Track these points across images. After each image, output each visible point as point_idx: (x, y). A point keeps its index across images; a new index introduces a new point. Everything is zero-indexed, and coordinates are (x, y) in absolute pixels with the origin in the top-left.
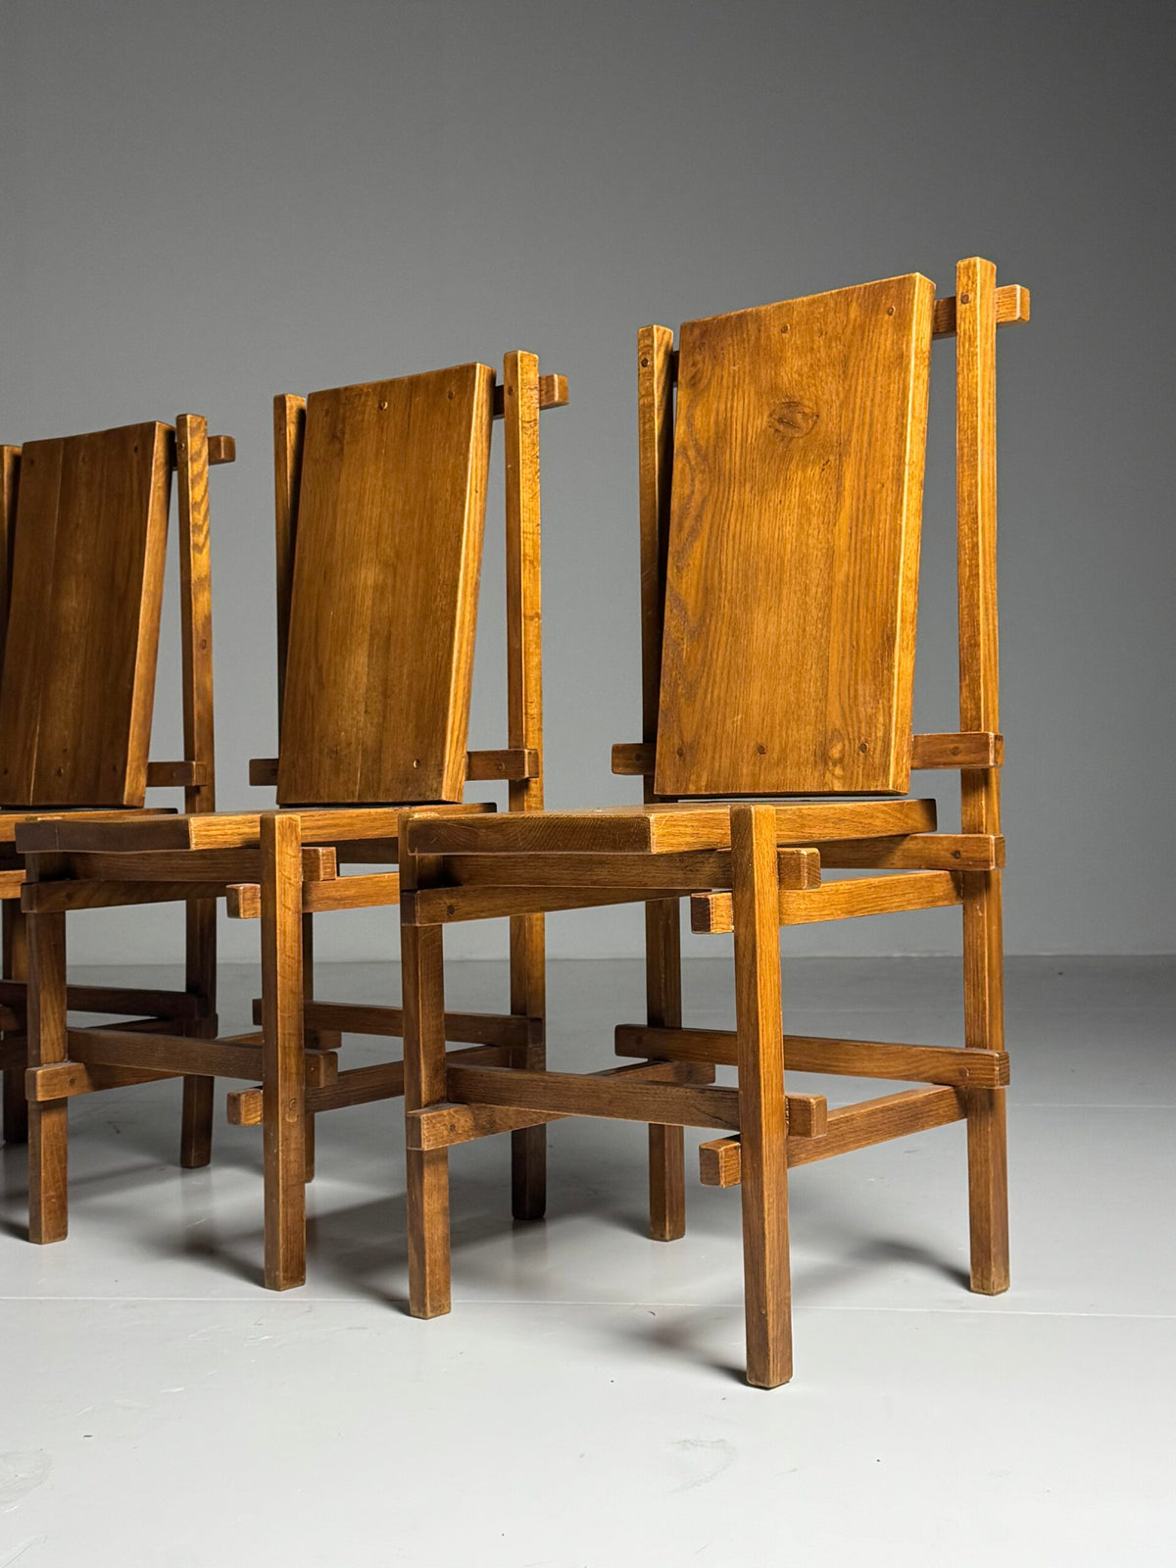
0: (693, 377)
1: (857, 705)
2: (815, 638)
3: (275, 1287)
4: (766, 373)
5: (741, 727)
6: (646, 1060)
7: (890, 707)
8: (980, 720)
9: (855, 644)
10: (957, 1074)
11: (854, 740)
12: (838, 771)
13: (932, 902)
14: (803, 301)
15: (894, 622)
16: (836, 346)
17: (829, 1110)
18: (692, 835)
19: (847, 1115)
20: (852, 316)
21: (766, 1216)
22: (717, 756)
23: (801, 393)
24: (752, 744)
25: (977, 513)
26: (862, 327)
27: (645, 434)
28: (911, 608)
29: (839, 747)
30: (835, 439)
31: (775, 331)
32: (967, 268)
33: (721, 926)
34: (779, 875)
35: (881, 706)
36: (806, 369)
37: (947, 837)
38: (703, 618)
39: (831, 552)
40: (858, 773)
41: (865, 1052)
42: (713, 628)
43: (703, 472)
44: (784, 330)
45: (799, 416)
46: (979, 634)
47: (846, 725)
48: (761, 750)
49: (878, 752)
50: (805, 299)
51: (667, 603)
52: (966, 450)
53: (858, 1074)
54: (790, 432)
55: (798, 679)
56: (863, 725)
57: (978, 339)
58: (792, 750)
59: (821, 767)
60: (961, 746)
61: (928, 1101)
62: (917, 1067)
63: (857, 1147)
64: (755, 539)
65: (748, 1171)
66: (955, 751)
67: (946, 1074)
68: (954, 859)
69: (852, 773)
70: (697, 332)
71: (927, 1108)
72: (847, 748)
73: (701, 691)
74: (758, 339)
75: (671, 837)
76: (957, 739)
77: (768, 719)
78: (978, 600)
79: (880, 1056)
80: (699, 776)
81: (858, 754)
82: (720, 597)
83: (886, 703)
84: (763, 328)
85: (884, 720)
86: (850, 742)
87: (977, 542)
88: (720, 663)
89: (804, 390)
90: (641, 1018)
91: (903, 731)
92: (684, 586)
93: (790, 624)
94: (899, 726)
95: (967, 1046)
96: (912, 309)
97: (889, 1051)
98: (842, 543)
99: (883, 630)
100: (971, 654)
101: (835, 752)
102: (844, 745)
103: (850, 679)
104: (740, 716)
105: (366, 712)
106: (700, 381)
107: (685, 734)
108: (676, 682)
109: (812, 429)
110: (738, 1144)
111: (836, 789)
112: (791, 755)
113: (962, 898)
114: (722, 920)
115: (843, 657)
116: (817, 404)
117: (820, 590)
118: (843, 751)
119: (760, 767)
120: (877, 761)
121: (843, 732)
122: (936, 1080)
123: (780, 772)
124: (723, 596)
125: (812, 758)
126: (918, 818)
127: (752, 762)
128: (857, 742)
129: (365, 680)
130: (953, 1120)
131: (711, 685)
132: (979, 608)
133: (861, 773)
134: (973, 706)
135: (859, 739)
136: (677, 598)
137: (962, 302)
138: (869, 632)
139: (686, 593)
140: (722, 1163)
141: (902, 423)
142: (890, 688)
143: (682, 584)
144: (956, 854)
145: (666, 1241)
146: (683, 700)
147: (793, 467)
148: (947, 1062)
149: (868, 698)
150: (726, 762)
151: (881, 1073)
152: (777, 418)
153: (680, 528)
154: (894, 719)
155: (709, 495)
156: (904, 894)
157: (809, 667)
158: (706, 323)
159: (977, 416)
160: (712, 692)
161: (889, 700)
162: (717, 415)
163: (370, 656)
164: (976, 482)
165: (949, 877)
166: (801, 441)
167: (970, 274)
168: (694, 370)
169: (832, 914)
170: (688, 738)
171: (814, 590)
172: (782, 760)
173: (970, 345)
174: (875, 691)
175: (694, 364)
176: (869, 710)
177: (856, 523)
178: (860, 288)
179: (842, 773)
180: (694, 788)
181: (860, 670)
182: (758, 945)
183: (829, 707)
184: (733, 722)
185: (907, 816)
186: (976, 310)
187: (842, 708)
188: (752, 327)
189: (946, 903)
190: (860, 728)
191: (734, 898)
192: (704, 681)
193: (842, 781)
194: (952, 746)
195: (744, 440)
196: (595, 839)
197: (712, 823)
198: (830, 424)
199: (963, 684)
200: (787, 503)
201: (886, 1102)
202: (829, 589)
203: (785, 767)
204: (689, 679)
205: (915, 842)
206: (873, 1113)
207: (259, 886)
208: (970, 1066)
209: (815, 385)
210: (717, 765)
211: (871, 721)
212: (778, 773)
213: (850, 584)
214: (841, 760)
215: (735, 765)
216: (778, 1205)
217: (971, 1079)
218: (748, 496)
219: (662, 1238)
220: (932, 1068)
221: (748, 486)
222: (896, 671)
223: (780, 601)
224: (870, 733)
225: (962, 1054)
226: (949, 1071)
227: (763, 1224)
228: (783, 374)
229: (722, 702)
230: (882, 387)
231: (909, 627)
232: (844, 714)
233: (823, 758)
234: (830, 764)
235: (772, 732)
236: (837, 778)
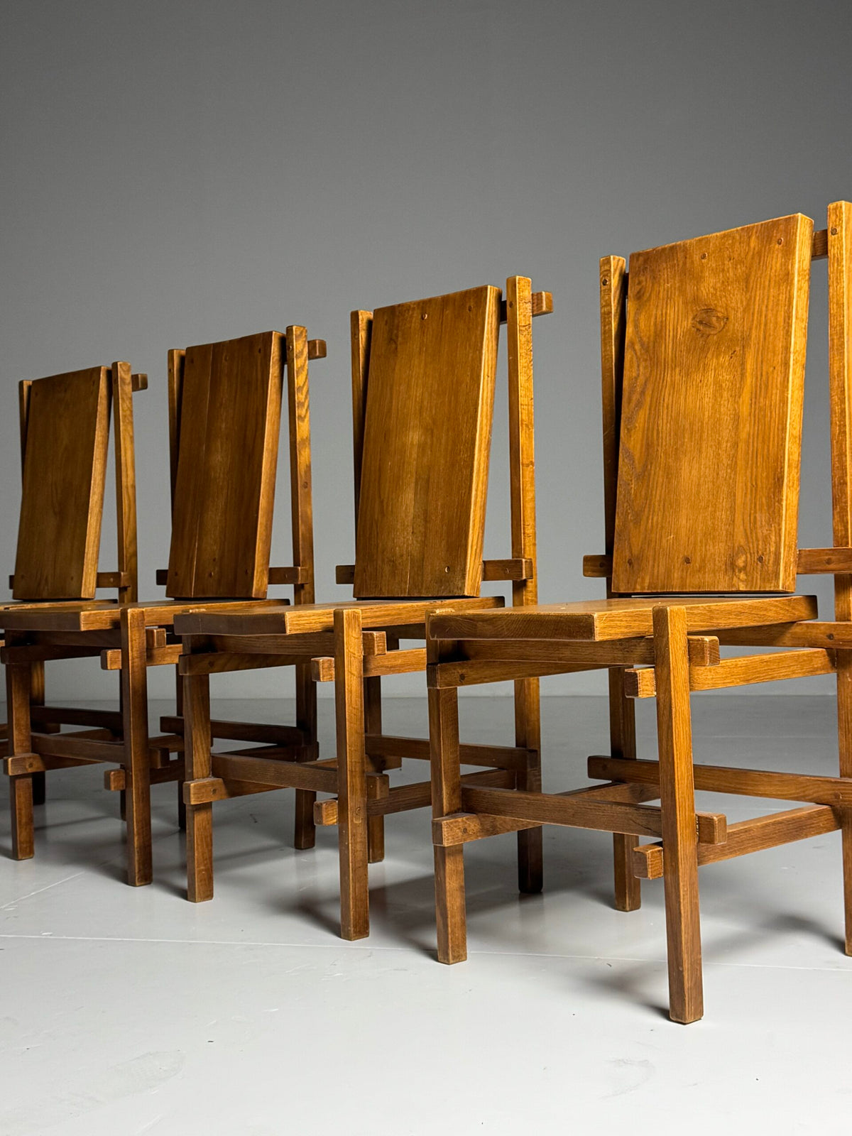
0: (639, 292)
1: (755, 528)
2: (725, 480)
3: (348, 937)
4: (690, 289)
5: (673, 544)
6: (610, 782)
7: (780, 530)
8: (848, 538)
9: (754, 484)
10: (833, 797)
11: (754, 553)
12: (742, 576)
13: (812, 671)
14: (717, 236)
15: (782, 468)
16: (740, 268)
17: (728, 824)
18: (626, 627)
19: (746, 827)
20: (752, 245)
21: (682, 901)
22: (656, 565)
23: (716, 302)
24: (681, 556)
25: (844, 387)
26: (759, 253)
27: (605, 333)
28: (796, 457)
29: (743, 558)
30: (740, 335)
31: (697, 257)
32: (835, 209)
33: (645, 692)
34: (689, 655)
35: (773, 528)
36: (719, 285)
37: (824, 624)
38: (645, 466)
39: (736, 418)
40: (757, 577)
41: (765, 779)
42: (653, 472)
43: (646, 360)
44: (704, 257)
45: (714, 319)
46: (846, 476)
47: (748, 542)
48: (687, 561)
49: (771, 562)
50: (718, 234)
51: (620, 454)
52: (835, 341)
53: (761, 795)
54: (708, 330)
55: (713, 509)
56: (760, 543)
57: (844, 260)
58: (709, 561)
59: (730, 573)
60: (833, 558)
61: (810, 817)
62: (804, 792)
63: (755, 851)
64: (682, 408)
65: (669, 868)
66: (829, 562)
67: (826, 797)
68: (829, 640)
69: (753, 578)
70: (641, 259)
71: (809, 822)
72: (749, 559)
73: (645, 518)
74: (685, 264)
75: (610, 629)
76: (831, 552)
77: (692, 539)
78: (846, 451)
79: (777, 783)
80: (643, 579)
81: (757, 564)
82: (658, 450)
83: (776, 526)
84: (688, 256)
85: (776, 539)
86: (751, 556)
87: (845, 408)
88: (658, 498)
89: (717, 300)
90: (606, 751)
91: (790, 547)
92: (632, 443)
93: (708, 469)
94: (787, 543)
95: (841, 776)
96: (796, 239)
97: (782, 779)
98: (745, 410)
99: (775, 474)
100: (841, 490)
101: (740, 562)
102: (747, 557)
103: (751, 509)
104: (672, 536)
105: (413, 533)
106: (643, 294)
107: (633, 549)
108: (627, 511)
109: (723, 328)
110: (661, 848)
111: (741, 589)
112: (708, 565)
113: (836, 668)
114: (646, 688)
115: (746, 494)
116: (726, 309)
117: (729, 445)
118: (746, 562)
119: (687, 573)
120: (771, 569)
121: (746, 547)
122: (818, 801)
123: (701, 576)
124: (659, 450)
125: (724, 567)
126: (803, 610)
127: (681, 568)
128: (756, 554)
129: (412, 510)
130: (830, 831)
131: (651, 513)
132: (846, 456)
133: (759, 577)
134: (843, 528)
135: (758, 552)
136: (627, 451)
137: (832, 233)
138: (764, 475)
139: (634, 447)
140: (649, 862)
141: (788, 323)
142: (780, 516)
143: (631, 442)
144: (830, 636)
145: (627, 911)
146: (631, 524)
147: (709, 356)
148: (826, 788)
149: (764, 523)
150: (662, 570)
151: (779, 795)
152: (698, 320)
153: (630, 401)
154: (783, 538)
155: (650, 377)
156: (789, 667)
157: (721, 501)
158: (647, 253)
159: (843, 317)
160: (652, 519)
161: (779, 524)
162: (656, 318)
163: (416, 494)
164: (844, 364)
165: (826, 653)
166: (715, 337)
167: (838, 213)
168: (640, 287)
169: (733, 682)
170: (636, 551)
171: (725, 445)
172: (702, 569)
173: (838, 265)
174: (769, 519)
175: (640, 283)
176: (765, 532)
177: (755, 396)
178: (757, 226)
179: (745, 577)
180: (640, 588)
181: (758, 503)
182: (673, 706)
183: (736, 530)
184: (667, 541)
185: (793, 608)
186: (842, 239)
187: (745, 530)
188: (680, 255)
189: (823, 672)
190: (758, 545)
191: (655, 672)
192: (647, 510)
193: (745, 583)
194: (827, 557)
195: (675, 337)
196: (556, 630)
197: (642, 618)
198: (736, 326)
199: (835, 512)
200: (706, 382)
201: (776, 818)
202: (735, 445)
203: (705, 573)
204: (636, 510)
205: (800, 627)
206: (767, 825)
207: (333, 659)
208: (842, 791)
209: (725, 296)
210: (656, 571)
211: (766, 539)
212: (699, 578)
213: (751, 441)
214: (745, 568)
215: (669, 573)
216: (691, 892)
217: (842, 801)
218: (677, 377)
219: (624, 909)
220: (814, 793)
221: (678, 370)
222: (784, 503)
223: (700, 452)
224: (766, 549)
225: (836, 782)
226: (827, 794)
227: (680, 905)
228: (702, 289)
229: (659, 526)
230: (773, 297)
231: (794, 471)
232: (747, 535)
233: (732, 566)
234: (737, 571)
235: (695, 547)
236: (741, 581)
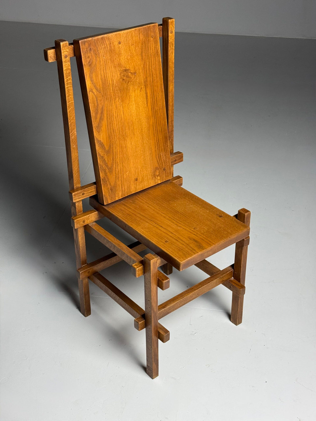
0: (89, 62)
1: (161, 159)
2: (147, 143)
4: (116, 60)
5: (129, 175)
9: (158, 142)
12: (159, 178)
14: (124, 32)
16: (138, 49)
20: (141, 38)
22: (123, 186)
23: (129, 66)
24: (133, 179)
26: (144, 42)
30: (143, 81)
31: (116, 43)
32: (172, 22)
35: (167, 157)
36: (129, 57)
38: (110, 146)
42: (114, 148)
43: (100, 97)
44: (120, 43)
45: (130, 74)
47: (159, 165)
48: (136, 180)
49: (168, 169)
51: (97, 144)
54: (128, 80)
59: (154, 179)
60: (177, 159)
69: (163, 177)
73: (114, 169)
76: (176, 157)
77: (137, 171)
80: (118, 194)
81: (163, 172)
84: (111, 43)
85: (168, 160)
86: (161, 169)
92: (101, 137)
96: (158, 36)
98: (150, 113)
99: (165, 136)
101: (157, 173)
102: (159, 170)
103: (158, 152)
104: (128, 172)
106: (92, 63)
107: (111, 183)
108: (105, 168)
109: (134, 78)
111: (159, 183)
112: (145, 178)
115: (155, 147)
117: (146, 129)
118: (159, 172)
119: (136, 185)
120: (168, 172)
121: (159, 167)
124: (116, 137)
125: (152, 177)
127: (134, 184)
131: (117, 166)
133: (165, 176)
135: (163, 167)
136: (99, 142)
137: (171, 33)
139: (103, 139)
143: (99, 136)
147: (131, 91)
149: (164, 156)
150: (126, 187)
152: (122, 75)
153: (96, 118)
157: (146, 152)
160: (118, 168)
162: (101, 75)
166: (132, 82)
167: (173, 24)
168: (89, 59)
174: (165, 154)
175: (88, 57)
176: (164, 159)
179: (160, 178)
180: (118, 198)
181: (160, 149)
183: (154, 162)
184: (126, 175)
186: (174, 35)
188: (108, 42)
190: (162, 164)
192: (114, 166)
194: (175, 159)
195: (113, 84)
198: (140, 76)
200: (131, 103)
203: (144, 182)
204: (109, 166)
209: (133, 63)
210: (123, 189)
211: (165, 162)
212: (142, 185)
213: (154, 125)
214: (159, 175)
215: (129, 187)
221: (117, 100)
224: (165, 166)
228: (121, 59)
229: (121, 170)
232: (158, 162)
233: (154, 176)
234: (156, 177)
235: (138, 174)
236: (159, 180)
